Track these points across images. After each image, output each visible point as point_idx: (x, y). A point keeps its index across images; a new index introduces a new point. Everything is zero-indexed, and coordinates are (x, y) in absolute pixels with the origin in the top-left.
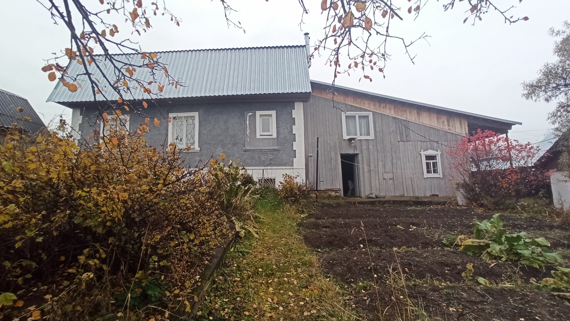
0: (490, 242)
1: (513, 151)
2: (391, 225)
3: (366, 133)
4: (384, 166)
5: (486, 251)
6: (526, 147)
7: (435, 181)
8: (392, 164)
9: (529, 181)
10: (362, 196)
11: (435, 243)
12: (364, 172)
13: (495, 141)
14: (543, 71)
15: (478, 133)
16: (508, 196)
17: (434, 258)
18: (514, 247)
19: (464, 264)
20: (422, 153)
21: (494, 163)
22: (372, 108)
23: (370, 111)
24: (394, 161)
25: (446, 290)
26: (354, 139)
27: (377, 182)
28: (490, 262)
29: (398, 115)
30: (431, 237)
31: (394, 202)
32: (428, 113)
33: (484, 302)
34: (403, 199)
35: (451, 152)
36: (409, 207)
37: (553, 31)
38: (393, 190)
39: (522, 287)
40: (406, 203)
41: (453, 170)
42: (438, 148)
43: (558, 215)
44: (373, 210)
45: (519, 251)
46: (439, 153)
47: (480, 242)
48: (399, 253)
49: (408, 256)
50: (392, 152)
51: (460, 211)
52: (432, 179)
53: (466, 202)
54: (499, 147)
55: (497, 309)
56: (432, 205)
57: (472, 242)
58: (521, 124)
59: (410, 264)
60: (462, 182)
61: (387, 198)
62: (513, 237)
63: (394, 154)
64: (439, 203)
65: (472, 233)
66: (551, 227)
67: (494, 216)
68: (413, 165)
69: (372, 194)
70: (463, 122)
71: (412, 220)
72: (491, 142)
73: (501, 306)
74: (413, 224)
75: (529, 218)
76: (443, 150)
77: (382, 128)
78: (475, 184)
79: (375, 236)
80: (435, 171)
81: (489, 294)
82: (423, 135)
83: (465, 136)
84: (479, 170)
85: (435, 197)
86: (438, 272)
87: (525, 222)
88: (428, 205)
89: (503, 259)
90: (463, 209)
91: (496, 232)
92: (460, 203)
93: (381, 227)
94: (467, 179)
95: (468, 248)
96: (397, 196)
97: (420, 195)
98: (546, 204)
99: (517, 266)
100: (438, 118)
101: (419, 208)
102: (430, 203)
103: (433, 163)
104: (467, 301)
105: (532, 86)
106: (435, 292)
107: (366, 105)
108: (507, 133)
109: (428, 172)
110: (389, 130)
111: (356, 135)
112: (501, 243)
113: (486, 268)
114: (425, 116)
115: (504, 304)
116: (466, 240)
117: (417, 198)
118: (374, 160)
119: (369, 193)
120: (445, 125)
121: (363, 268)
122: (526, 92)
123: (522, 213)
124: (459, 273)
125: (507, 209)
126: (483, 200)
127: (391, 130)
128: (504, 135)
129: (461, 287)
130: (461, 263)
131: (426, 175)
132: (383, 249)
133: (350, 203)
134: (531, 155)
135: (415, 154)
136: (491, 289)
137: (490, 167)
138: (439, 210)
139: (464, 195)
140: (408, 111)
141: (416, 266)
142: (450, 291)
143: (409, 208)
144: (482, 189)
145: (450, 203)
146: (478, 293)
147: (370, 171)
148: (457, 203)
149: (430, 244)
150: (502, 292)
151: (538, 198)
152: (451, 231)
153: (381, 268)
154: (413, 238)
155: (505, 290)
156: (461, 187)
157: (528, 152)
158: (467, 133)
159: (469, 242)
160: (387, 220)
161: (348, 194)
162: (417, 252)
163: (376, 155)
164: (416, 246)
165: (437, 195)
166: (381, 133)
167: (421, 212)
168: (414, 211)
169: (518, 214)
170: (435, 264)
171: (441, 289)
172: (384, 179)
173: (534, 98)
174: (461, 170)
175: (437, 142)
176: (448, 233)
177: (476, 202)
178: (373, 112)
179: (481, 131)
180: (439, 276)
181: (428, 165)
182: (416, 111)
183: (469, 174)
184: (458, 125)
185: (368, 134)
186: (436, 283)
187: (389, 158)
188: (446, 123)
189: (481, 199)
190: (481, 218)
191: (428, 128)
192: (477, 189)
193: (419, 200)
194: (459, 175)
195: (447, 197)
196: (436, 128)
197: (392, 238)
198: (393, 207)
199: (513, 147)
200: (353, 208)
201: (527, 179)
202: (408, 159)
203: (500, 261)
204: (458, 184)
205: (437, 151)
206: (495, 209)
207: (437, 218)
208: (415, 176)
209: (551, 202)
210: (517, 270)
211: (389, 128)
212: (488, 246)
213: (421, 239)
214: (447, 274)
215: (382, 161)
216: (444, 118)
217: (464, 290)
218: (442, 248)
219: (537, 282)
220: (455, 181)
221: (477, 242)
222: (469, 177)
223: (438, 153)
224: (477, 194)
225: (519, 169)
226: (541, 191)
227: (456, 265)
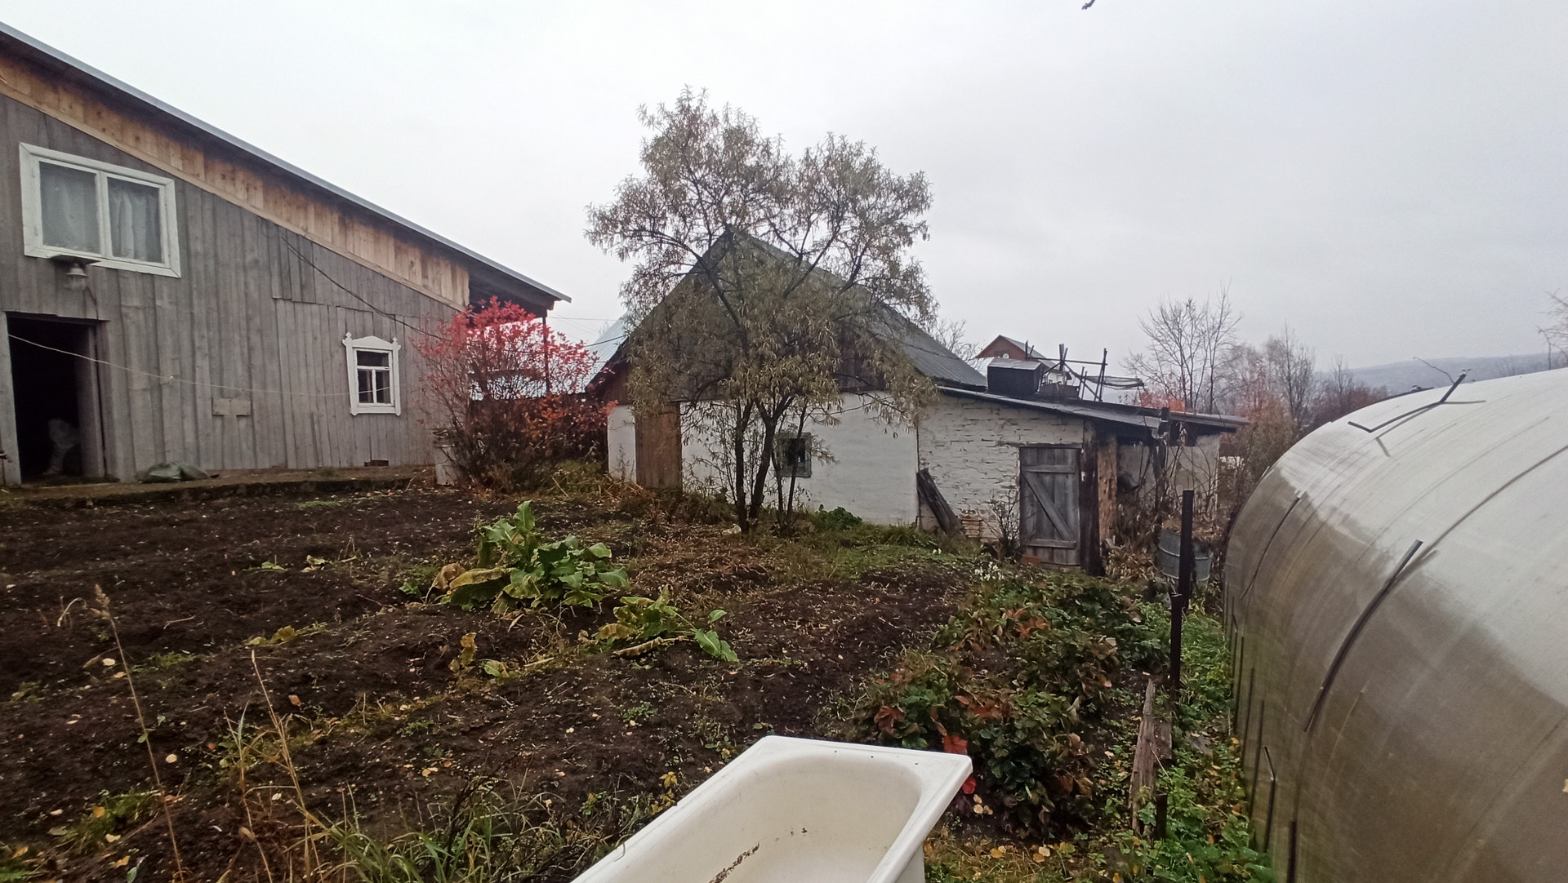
0: (510, 569)
1: (555, 357)
2: (240, 564)
3: (142, 249)
4: (218, 373)
5: (502, 593)
6: (576, 352)
7: (382, 422)
8: (250, 369)
9: (575, 423)
10: (120, 473)
11: (380, 597)
12: (128, 391)
13: (525, 330)
14: (623, 191)
15: (491, 306)
16: (539, 457)
17: (377, 641)
18: (553, 572)
19: (454, 638)
20: (349, 342)
21: (518, 381)
22: (175, 164)
23: (165, 174)
24: (257, 361)
25: (412, 725)
26: (82, 263)
27: (189, 425)
28: (506, 617)
29: (280, 216)
30: (370, 581)
31: (253, 490)
32: (371, 230)
33: (498, 719)
34: (283, 478)
35: (426, 347)
36: (303, 501)
37: (645, 113)
38: (250, 453)
39: (566, 656)
40: (294, 490)
41: (429, 394)
42: (393, 333)
43: (616, 491)
44: (169, 523)
45: (562, 579)
46: (395, 347)
47: (489, 575)
48: (270, 650)
49: (300, 653)
50: (248, 330)
51: (444, 500)
52: (372, 420)
53: (455, 477)
54: (531, 346)
55: (525, 727)
56: (371, 491)
57: (474, 577)
58: (569, 300)
59: (307, 679)
60: (449, 426)
61: (226, 480)
62: (553, 550)
63: (255, 339)
64: (388, 485)
65: (471, 553)
66: (606, 517)
67: (519, 507)
68: (319, 376)
69: (168, 466)
70: (458, 275)
71: (313, 539)
72: (516, 333)
73: (531, 715)
74: (316, 552)
75: (572, 502)
76: (408, 342)
77: (215, 245)
78: (476, 431)
79: (174, 613)
80: (382, 397)
81: (508, 695)
82: (354, 291)
83: (462, 310)
84: (488, 397)
85: (381, 468)
86: (389, 679)
87: (567, 513)
88: (359, 490)
89: (534, 604)
90: (448, 496)
91: (523, 544)
92: (442, 481)
93: (202, 577)
94: (461, 419)
95: (463, 594)
96: (264, 471)
97: (336, 465)
98: (598, 471)
99: (556, 614)
100: (398, 250)
101: (335, 501)
102: (366, 485)
103: (379, 374)
104: (464, 733)
105: (603, 217)
106: (382, 740)
107: (148, 148)
108: (544, 316)
109: (364, 398)
110: (244, 257)
111: (94, 248)
112: (530, 570)
113: (500, 634)
114: (363, 235)
115: (537, 708)
116: (460, 573)
117: (329, 472)
118: (178, 349)
119: (152, 463)
120: (415, 273)
121: (114, 747)
122: (592, 228)
123: (561, 493)
124: (443, 665)
125: (536, 487)
126: (493, 470)
127: (249, 258)
128: (540, 320)
129: (449, 701)
130: (449, 637)
131: (357, 407)
132: (206, 651)
133: (60, 505)
134: (583, 369)
135: (327, 342)
136: (511, 681)
137: (511, 389)
138: (388, 502)
139: (452, 460)
140: (311, 210)
141: (325, 679)
142: (423, 724)
143: (302, 506)
144: (491, 443)
145: (418, 482)
146: (488, 702)
147: (157, 388)
148: (436, 480)
149: (367, 603)
150: (532, 681)
151: (587, 459)
152: (423, 555)
153: (196, 724)
154: (316, 594)
155: (538, 675)
156: (447, 438)
157: (580, 362)
158: (467, 303)
159: (466, 578)
160: (224, 551)
161: (50, 472)
162: (328, 637)
163: (185, 335)
164: (327, 616)
165: (385, 463)
166: (211, 263)
167: (339, 512)
168: (317, 513)
169: (555, 495)
170: (382, 658)
171: (401, 725)
172: (216, 416)
173: (605, 245)
174: (449, 395)
175: (393, 317)
176: (415, 562)
177: (477, 475)
178: (181, 185)
179: (497, 301)
180: (394, 687)
181: (363, 377)
182: (336, 217)
183: (466, 406)
184: (446, 277)
185: (155, 256)
186: (385, 710)
187: (237, 350)
188: (418, 267)
189: (488, 468)
190: (491, 513)
191: (370, 273)
192: (481, 444)
193: (333, 479)
194: (444, 407)
195: (409, 466)
196: (391, 277)
197: (242, 606)
198: (248, 504)
199: (556, 349)
200: (70, 523)
201: (572, 420)
202: (302, 356)
203: (528, 610)
204: (439, 432)
205: (392, 342)
206: (516, 489)
207: (384, 526)
208: (322, 407)
209: (605, 466)
210: (556, 620)
211: (244, 250)
212: (505, 579)
213: (341, 591)
214: (414, 677)
215: (211, 358)
216: (414, 255)
217: (457, 707)
218: (400, 606)
219: (589, 638)
220: (431, 425)
221: (483, 574)
222: (466, 415)
223: (392, 348)
224: (479, 456)
225: (561, 399)
226: (592, 444)
227: (435, 645)
